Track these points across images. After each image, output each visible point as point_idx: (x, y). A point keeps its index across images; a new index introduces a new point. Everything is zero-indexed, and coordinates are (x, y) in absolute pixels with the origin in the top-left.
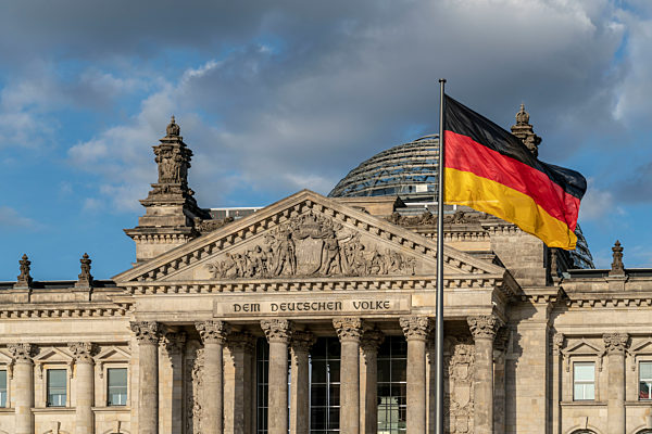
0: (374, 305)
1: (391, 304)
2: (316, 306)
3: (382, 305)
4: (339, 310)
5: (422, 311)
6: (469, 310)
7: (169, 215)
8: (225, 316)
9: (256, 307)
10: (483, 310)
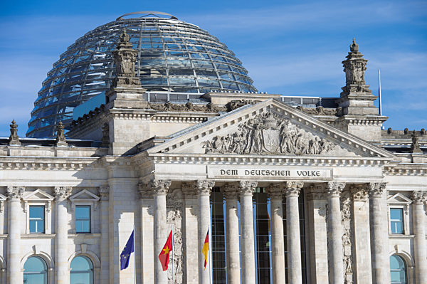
0: (310, 174)
1: (321, 173)
2: (274, 173)
3: (315, 173)
4: (288, 176)
5: (340, 179)
6: (369, 179)
7: (133, 100)
8: (216, 177)
9: (235, 172)
10: (378, 179)
